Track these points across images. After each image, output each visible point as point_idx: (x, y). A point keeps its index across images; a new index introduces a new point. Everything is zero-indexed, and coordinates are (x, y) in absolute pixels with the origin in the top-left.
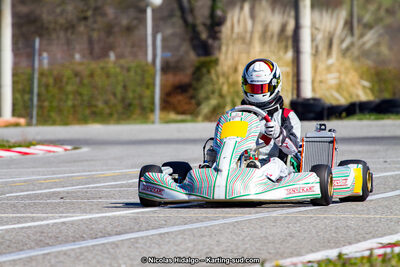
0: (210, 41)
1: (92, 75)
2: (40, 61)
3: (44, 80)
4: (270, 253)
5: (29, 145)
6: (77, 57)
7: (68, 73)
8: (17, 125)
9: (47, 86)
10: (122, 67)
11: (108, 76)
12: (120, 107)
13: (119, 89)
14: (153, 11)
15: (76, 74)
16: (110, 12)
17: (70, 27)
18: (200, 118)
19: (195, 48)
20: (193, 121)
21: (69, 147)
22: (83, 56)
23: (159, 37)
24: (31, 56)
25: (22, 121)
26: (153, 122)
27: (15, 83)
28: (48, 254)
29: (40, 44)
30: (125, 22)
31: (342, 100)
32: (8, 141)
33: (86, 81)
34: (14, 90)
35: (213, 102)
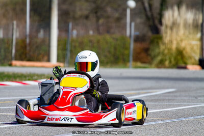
0: (159, 26)
1: (98, 42)
2: (72, 35)
3: (73, 44)
6: (91, 32)
7: (85, 40)
9: (75, 47)
10: (114, 39)
11: (107, 43)
12: (112, 59)
13: (112, 50)
14: (132, 10)
15: (91, 41)
16: (109, 9)
17: (87, 17)
18: (153, 65)
19: (152, 30)
20: (151, 67)
22: (94, 32)
23: (133, 24)
24: (67, 31)
25: (62, 65)
26: (128, 67)
27: (59, 45)
29: (73, 26)
30: (117, 15)
33: (95, 45)
34: (58, 49)
35: (159, 58)
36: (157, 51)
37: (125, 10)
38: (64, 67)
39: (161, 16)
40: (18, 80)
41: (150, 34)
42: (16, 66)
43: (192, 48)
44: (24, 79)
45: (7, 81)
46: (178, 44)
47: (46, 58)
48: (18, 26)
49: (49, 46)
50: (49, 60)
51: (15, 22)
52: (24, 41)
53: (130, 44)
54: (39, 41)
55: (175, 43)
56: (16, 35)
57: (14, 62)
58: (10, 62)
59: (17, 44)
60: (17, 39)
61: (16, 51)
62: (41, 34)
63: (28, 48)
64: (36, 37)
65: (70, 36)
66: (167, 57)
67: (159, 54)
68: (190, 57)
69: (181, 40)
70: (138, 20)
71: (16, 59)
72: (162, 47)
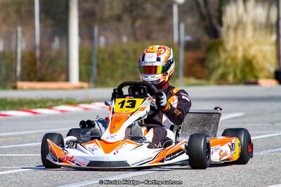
0: (218, 27)
1: (135, 52)
2: (99, 43)
3: (101, 56)
5: (90, 102)
6: (125, 39)
7: (118, 50)
8: (82, 88)
9: (103, 60)
14: (180, 6)
15: (124, 51)
16: (148, 7)
17: (119, 18)
18: (212, 81)
19: (208, 33)
20: (208, 84)
22: (128, 38)
23: (182, 26)
24: (91, 38)
25: (85, 85)
26: (178, 85)
27: (80, 58)
29: (99, 31)
30: (159, 14)
32: (75, 100)
33: (131, 56)
34: (80, 64)
35: (220, 71)
36: (216, 61)
37: (170, 7)
38: (89, 87)
39: (220, 13)
40: (25, 108)
41: (206, 38)
42: (22, 89)
43: (264, 57)
44: (34, 106)
45: (10, 109)
46: (245, 50)
47: (63, 77)
48: (23, 34)
49: (67, 60)
50: (67, 79)
51: (19, 29)
52: (32, 54)
53: (179, 53)
54: (53, 53)
55: (240, 49)
56: (21, 46)
57: (20, 84)
58: (13, 84)
59: (23, 58)
60: (22, 52)
61: (23, 68)
62: (56, 44)
63: (38, 64)
64: (49, 48)
65: (96, 45)
66: (231, 70)
67: (219, 66)
68: (262, 69)
69: (250, 46)
70: (190, 20)
71: (23, 80)
72: (223, 56)
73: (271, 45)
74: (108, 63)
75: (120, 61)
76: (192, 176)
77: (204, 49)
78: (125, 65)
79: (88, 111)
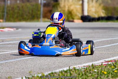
1: (22, 7)
3: (8, 9)
4: (72, 63)
5: (3, 28)
6: (18, 2)
7: (15, 6)
9: (9, 10)
10: (31, 5)
11: (27, 7)
12: (30, 17)
13: (31, 12)
15: (18, 7)
21: (15, 29)
22: (20, 1)
24: (4, 1)
26: (40, 22)
28: (7, 62)
31: (96, 16)
33: (21, 9)
38: (3, 22)
41: (52, 2)
43: (77, 10)
46: (69, 7)
53: (41, 8)
55: (67, 7)
65: (6, 4)
68: (76, 15)
69: (71, 5)
72: (59, 9)
73: (80, 5)
74: (11, 12)
75: (16, 11)
76: (45, 60)
77: (51, 6)
78: (18, 13)
79: (2, 32)
